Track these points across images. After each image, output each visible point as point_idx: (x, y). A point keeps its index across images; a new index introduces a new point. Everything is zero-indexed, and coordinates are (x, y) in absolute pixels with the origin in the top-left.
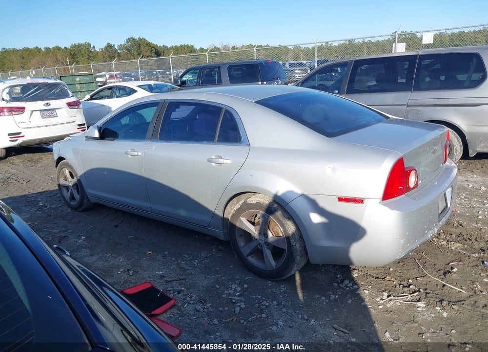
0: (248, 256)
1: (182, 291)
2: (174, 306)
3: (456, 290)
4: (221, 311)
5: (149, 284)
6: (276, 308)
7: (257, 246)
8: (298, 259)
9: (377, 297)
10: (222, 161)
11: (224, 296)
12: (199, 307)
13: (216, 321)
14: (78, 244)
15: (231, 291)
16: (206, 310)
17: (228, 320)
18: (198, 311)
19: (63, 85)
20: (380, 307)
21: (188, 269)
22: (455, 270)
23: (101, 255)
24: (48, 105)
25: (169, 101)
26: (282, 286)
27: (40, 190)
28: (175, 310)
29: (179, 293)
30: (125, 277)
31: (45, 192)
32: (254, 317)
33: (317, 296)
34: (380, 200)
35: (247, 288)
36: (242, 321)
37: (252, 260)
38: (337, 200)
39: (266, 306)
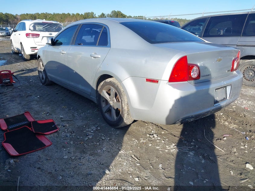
0: (105, 112)
1: (66, 126)
2: (57, 132)
3: (219, 149)
4: (78, 138)
5: (52, 120)
6: (107, 141)
7: (109, 107)
8: (126, 116)
9: (167, 145)
10: (96, 56)
11: (84, 131)
12: (68, 135)
13: (72, 143)
14: (34, 99)
15: (90, 130)
16: (71, 137)
17: (78, 143)
18: (67, 136)
19: (60, 25)
20: (166, 151)
21: (77, 117)
22: (225, 139)
23: (41, 105)
24: (51, 34)
25: (82, 24)
26: (118, 131)
27: (35, 75)
28: (56, 134)
29: (64, 127)
30: (44, 116)
31: (36, 76)
32: (93, 144)
33: (133, 139)
34: (167, 82)
35: (99, 130)
36: (85, 145)
37: (107, 115)
38: (146, 80)
39: (103, 139)
